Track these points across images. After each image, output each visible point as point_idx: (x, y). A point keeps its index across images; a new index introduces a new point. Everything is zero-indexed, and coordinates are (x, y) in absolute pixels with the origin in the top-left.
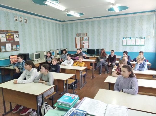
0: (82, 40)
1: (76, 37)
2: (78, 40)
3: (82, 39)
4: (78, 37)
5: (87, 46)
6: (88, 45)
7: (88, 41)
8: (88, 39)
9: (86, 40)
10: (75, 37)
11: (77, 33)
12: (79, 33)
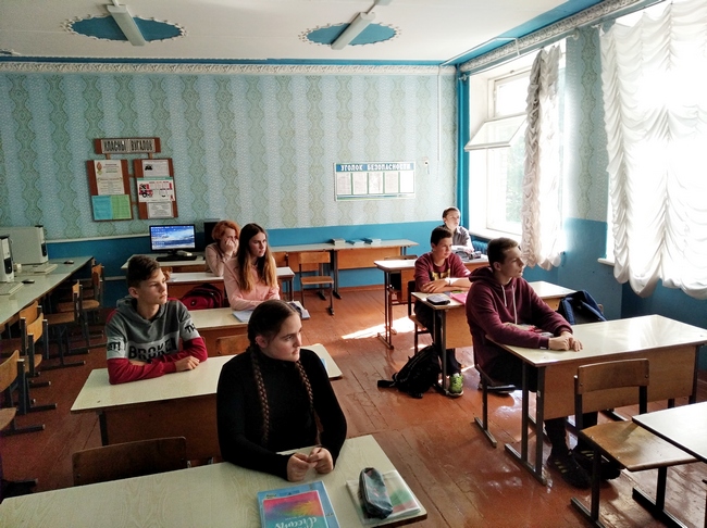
0: (130, 172)
1: (93, 156)
2: (110, 175)
3: (130, 167)
4: (107, 156)
7: (172, 181)
10: (86, 159)
11: (98, 137)
12: (108, 136)
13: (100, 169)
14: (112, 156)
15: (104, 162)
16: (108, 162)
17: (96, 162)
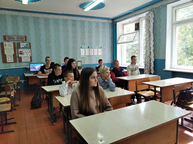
0: (16, 47)
1: (3, 41)
2: (9, 48)
3: (16, 45)
4: (8, 41)
5: (29, 58)
6: (31, 57)
7: (30, 50)
8: (29, 47)
9: (25, 48)
11: (5, 35)
12: (8, 35)
13: (5, 45)
14: (10, 42)
15: (7, 43)
16: (9, 43)
17: (4, 43)
